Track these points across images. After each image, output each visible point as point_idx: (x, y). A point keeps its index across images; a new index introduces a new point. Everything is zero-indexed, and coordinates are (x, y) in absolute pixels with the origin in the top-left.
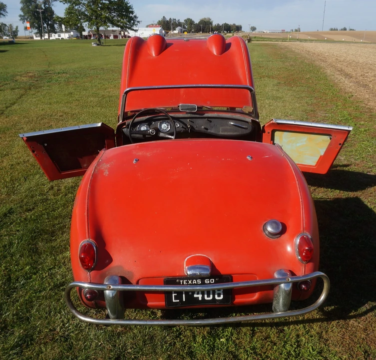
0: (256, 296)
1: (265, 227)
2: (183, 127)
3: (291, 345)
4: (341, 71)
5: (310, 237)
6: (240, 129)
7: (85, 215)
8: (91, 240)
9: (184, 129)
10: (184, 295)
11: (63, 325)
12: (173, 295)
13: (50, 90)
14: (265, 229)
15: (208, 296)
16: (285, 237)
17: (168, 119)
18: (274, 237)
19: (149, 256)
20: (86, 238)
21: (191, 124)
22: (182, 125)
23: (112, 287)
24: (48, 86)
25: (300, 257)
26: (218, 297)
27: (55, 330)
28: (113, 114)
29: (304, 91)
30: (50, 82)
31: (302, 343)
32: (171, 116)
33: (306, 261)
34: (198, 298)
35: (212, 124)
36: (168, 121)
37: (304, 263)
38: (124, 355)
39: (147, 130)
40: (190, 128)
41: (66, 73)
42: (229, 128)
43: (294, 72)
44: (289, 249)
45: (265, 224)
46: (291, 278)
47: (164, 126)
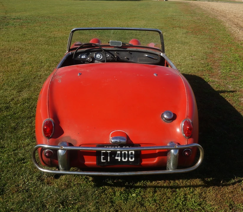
0: (156, 160)
1: (163, 116)
2: (111, 57)
3: (180, 199)
4: (237, 25)
5: (191, 121)
6: (152, 59)
7: (47, 105)
8: (51, 119)
9: (112, 59)
10: (109, 157)
11: (24, 183)
12: (102, 157)
13: (8, 31)
14: (163, 117)
15: (125, 159)
16: (175, 122)
17: (101, 51)
18: (168, 122)
19: (87, 131)
20: (47, 118)
21: (118, 55)
22: (111, 55)
23: (63, 148)
24: (6, 28)
25: (184, 135)
26: (131, 159)
27: (18, 186)
28: (58, 50)
29: (206, 38)
30: (7, 25)
31: (188, 199)
32: (103, 49)
33: (188, 137)
34: (118, 159)
35: (132, 55)
36: (101, 52)
37: (187, 138)
38: (66, 201)
39: (86, 58)
40: (116, 57)
41: (20, 19)
42: (144, 58)
43: (200, 24)
44: (178, 130)
45: (163, 114)
46: (177, 146)
47: (98, 56)
